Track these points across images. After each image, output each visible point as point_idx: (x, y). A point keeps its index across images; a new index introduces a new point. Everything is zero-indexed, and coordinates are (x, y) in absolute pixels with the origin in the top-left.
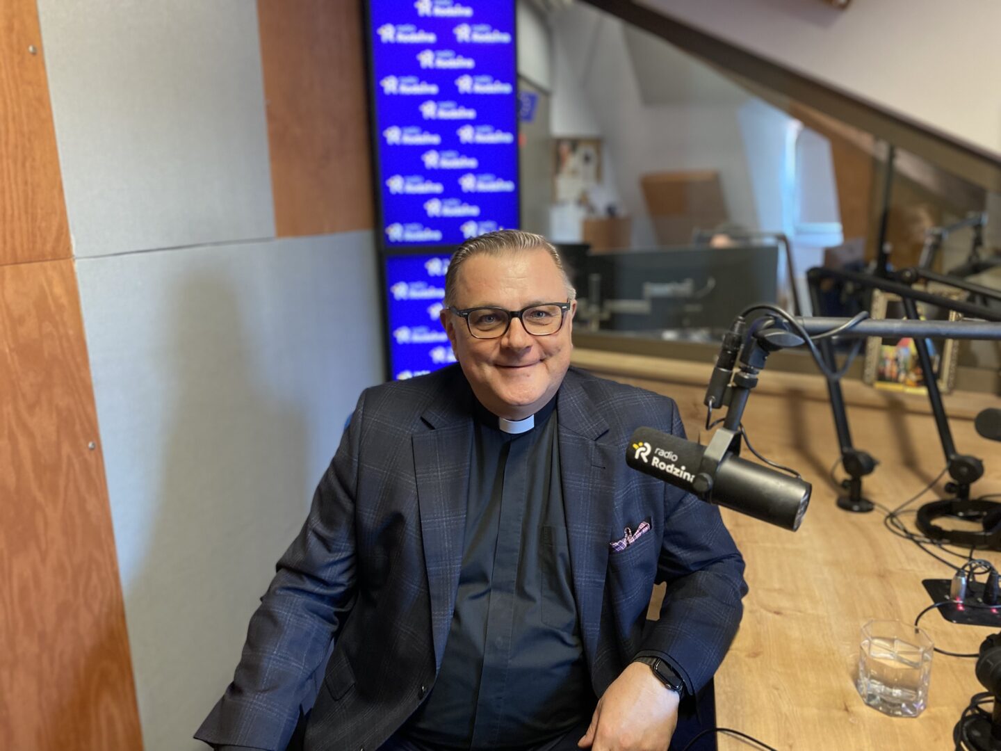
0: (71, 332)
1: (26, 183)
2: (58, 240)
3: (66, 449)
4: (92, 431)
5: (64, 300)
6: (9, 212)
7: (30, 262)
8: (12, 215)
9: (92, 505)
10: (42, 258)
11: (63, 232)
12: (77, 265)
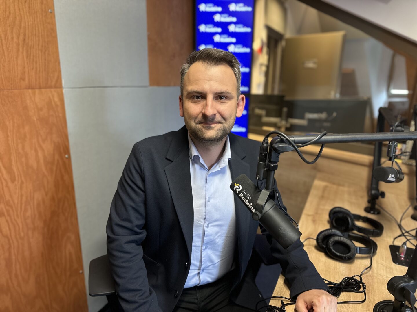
0: (61, 115)
1: (45, 60)
2: (57, 81)
3: (57, 157)
4: (67, 151)
5: (58, 103)
7: (46, 88)
8: (40, 71)
9: (66, 177)
10: (50, 87)
11: (59, 78)
12: (64, 91)
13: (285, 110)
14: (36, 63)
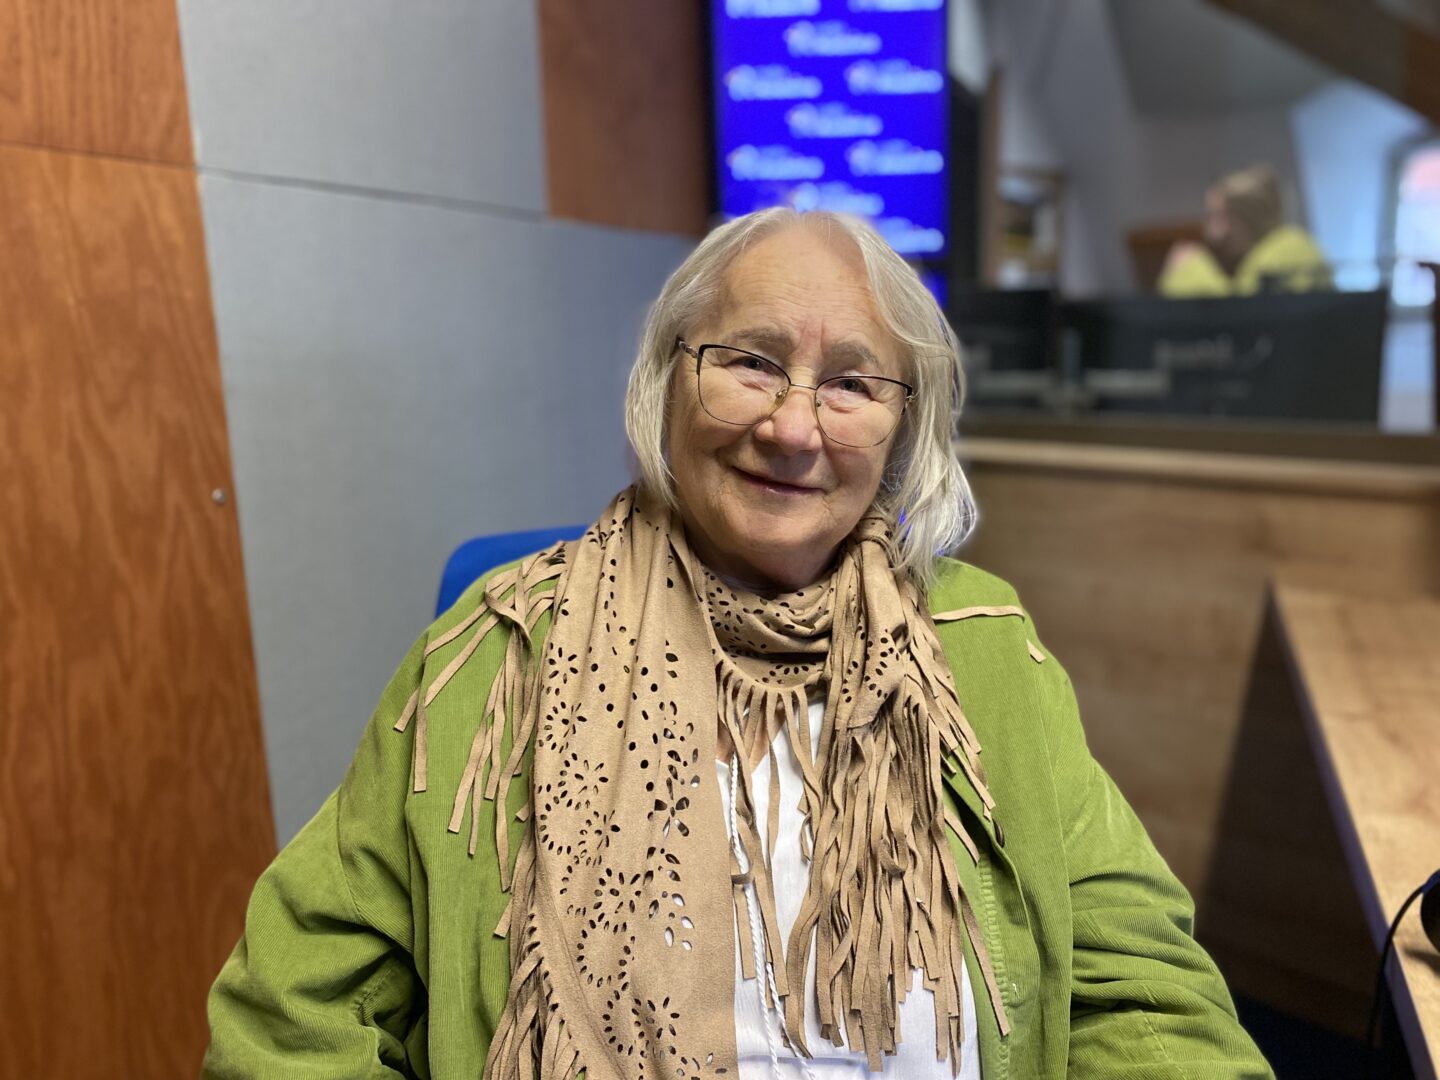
0: (189, 294)
1: (114, 20)
2: (169, 131)
3: (173, 494)
4: (220, 471)
5: (178, 238)
6: (81, 63)
7: (118, 156)
8: (89, 67)
9: (217, 598)
10: (138, 156)
11: (178, 121)
12: (203, 182)
14: (72, 26)
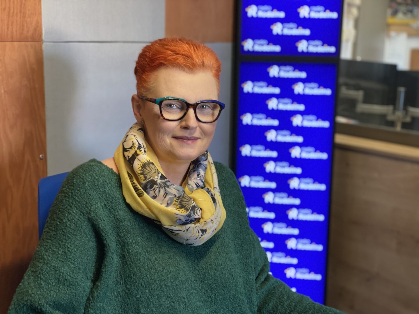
2: (36, 29)
3: (27, 156)
4: (43, 148)
7: (20, 41)
10: (26, 40)
13: (402, 90)
